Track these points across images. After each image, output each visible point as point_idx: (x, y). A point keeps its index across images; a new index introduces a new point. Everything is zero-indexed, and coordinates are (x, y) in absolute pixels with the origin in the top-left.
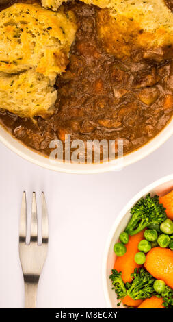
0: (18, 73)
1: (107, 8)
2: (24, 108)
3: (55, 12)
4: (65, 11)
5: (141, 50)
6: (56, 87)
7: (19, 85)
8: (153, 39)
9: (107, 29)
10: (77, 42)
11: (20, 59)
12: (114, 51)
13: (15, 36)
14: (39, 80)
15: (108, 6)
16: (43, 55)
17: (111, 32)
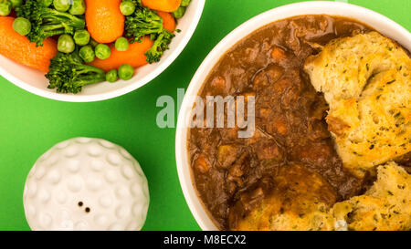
0: (369, 81)
1: (332, 207)
2: (338, 52)
3: (378, 165)
4: (367, 173)
5: (269, 193)
6: (321, 94)
7: (359, 71)
8: (266, 212)
9: (316, 187)
10: (334, 152)
11: (378, 97)
12: (291, 172)
13: (398, 114)
14: (344, 91)
15: (331, 210)
16: (360, 117)
17: (309, 187)
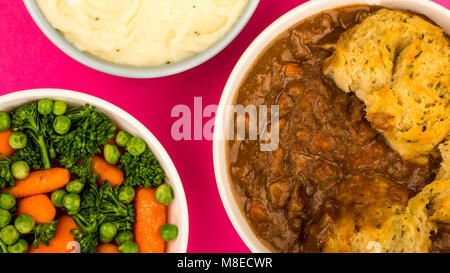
0: (395, 63)
1: (406, 205)
2: (352, 45)
3: (438, 145)
4: (430, 156)
5: (336, 216)
6: (352, 93)
7: (381, 56)
8: (342, 237)
10: (388, 148)
11: (411, 76)
12: (352, 185)
14: (374, 82)
15: (408, 209)
16: (400, 103)
17: (376, 194)
